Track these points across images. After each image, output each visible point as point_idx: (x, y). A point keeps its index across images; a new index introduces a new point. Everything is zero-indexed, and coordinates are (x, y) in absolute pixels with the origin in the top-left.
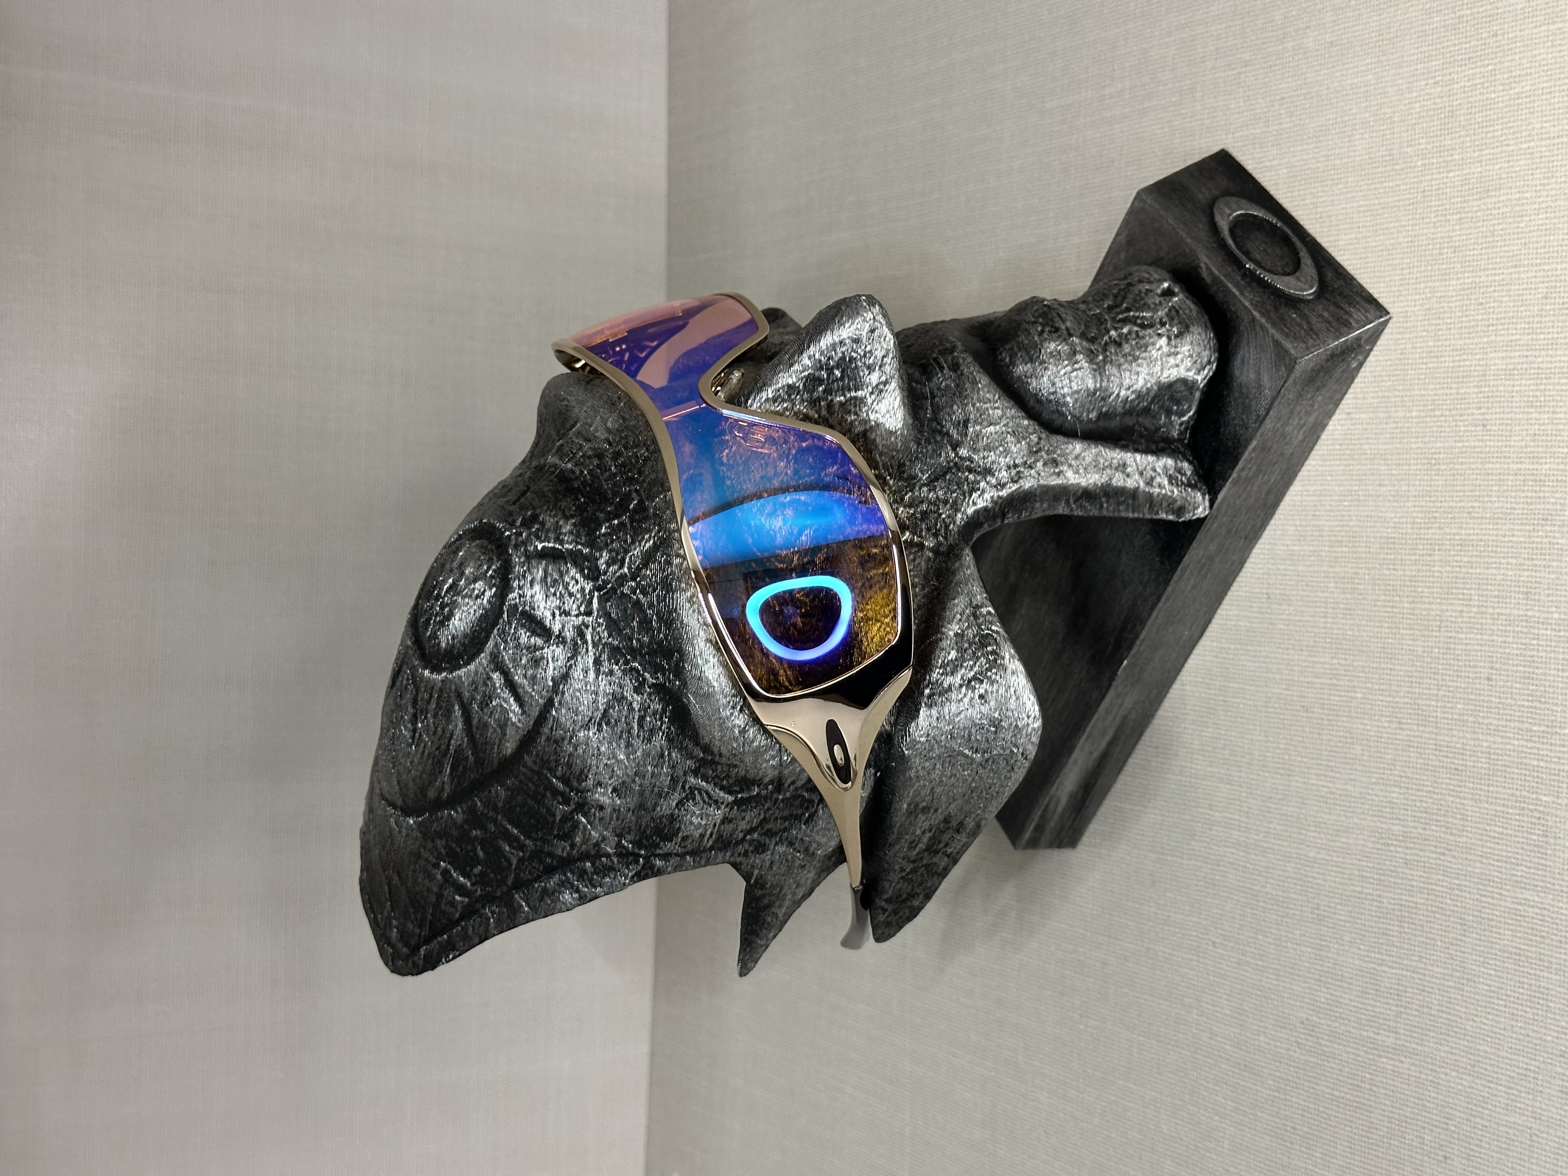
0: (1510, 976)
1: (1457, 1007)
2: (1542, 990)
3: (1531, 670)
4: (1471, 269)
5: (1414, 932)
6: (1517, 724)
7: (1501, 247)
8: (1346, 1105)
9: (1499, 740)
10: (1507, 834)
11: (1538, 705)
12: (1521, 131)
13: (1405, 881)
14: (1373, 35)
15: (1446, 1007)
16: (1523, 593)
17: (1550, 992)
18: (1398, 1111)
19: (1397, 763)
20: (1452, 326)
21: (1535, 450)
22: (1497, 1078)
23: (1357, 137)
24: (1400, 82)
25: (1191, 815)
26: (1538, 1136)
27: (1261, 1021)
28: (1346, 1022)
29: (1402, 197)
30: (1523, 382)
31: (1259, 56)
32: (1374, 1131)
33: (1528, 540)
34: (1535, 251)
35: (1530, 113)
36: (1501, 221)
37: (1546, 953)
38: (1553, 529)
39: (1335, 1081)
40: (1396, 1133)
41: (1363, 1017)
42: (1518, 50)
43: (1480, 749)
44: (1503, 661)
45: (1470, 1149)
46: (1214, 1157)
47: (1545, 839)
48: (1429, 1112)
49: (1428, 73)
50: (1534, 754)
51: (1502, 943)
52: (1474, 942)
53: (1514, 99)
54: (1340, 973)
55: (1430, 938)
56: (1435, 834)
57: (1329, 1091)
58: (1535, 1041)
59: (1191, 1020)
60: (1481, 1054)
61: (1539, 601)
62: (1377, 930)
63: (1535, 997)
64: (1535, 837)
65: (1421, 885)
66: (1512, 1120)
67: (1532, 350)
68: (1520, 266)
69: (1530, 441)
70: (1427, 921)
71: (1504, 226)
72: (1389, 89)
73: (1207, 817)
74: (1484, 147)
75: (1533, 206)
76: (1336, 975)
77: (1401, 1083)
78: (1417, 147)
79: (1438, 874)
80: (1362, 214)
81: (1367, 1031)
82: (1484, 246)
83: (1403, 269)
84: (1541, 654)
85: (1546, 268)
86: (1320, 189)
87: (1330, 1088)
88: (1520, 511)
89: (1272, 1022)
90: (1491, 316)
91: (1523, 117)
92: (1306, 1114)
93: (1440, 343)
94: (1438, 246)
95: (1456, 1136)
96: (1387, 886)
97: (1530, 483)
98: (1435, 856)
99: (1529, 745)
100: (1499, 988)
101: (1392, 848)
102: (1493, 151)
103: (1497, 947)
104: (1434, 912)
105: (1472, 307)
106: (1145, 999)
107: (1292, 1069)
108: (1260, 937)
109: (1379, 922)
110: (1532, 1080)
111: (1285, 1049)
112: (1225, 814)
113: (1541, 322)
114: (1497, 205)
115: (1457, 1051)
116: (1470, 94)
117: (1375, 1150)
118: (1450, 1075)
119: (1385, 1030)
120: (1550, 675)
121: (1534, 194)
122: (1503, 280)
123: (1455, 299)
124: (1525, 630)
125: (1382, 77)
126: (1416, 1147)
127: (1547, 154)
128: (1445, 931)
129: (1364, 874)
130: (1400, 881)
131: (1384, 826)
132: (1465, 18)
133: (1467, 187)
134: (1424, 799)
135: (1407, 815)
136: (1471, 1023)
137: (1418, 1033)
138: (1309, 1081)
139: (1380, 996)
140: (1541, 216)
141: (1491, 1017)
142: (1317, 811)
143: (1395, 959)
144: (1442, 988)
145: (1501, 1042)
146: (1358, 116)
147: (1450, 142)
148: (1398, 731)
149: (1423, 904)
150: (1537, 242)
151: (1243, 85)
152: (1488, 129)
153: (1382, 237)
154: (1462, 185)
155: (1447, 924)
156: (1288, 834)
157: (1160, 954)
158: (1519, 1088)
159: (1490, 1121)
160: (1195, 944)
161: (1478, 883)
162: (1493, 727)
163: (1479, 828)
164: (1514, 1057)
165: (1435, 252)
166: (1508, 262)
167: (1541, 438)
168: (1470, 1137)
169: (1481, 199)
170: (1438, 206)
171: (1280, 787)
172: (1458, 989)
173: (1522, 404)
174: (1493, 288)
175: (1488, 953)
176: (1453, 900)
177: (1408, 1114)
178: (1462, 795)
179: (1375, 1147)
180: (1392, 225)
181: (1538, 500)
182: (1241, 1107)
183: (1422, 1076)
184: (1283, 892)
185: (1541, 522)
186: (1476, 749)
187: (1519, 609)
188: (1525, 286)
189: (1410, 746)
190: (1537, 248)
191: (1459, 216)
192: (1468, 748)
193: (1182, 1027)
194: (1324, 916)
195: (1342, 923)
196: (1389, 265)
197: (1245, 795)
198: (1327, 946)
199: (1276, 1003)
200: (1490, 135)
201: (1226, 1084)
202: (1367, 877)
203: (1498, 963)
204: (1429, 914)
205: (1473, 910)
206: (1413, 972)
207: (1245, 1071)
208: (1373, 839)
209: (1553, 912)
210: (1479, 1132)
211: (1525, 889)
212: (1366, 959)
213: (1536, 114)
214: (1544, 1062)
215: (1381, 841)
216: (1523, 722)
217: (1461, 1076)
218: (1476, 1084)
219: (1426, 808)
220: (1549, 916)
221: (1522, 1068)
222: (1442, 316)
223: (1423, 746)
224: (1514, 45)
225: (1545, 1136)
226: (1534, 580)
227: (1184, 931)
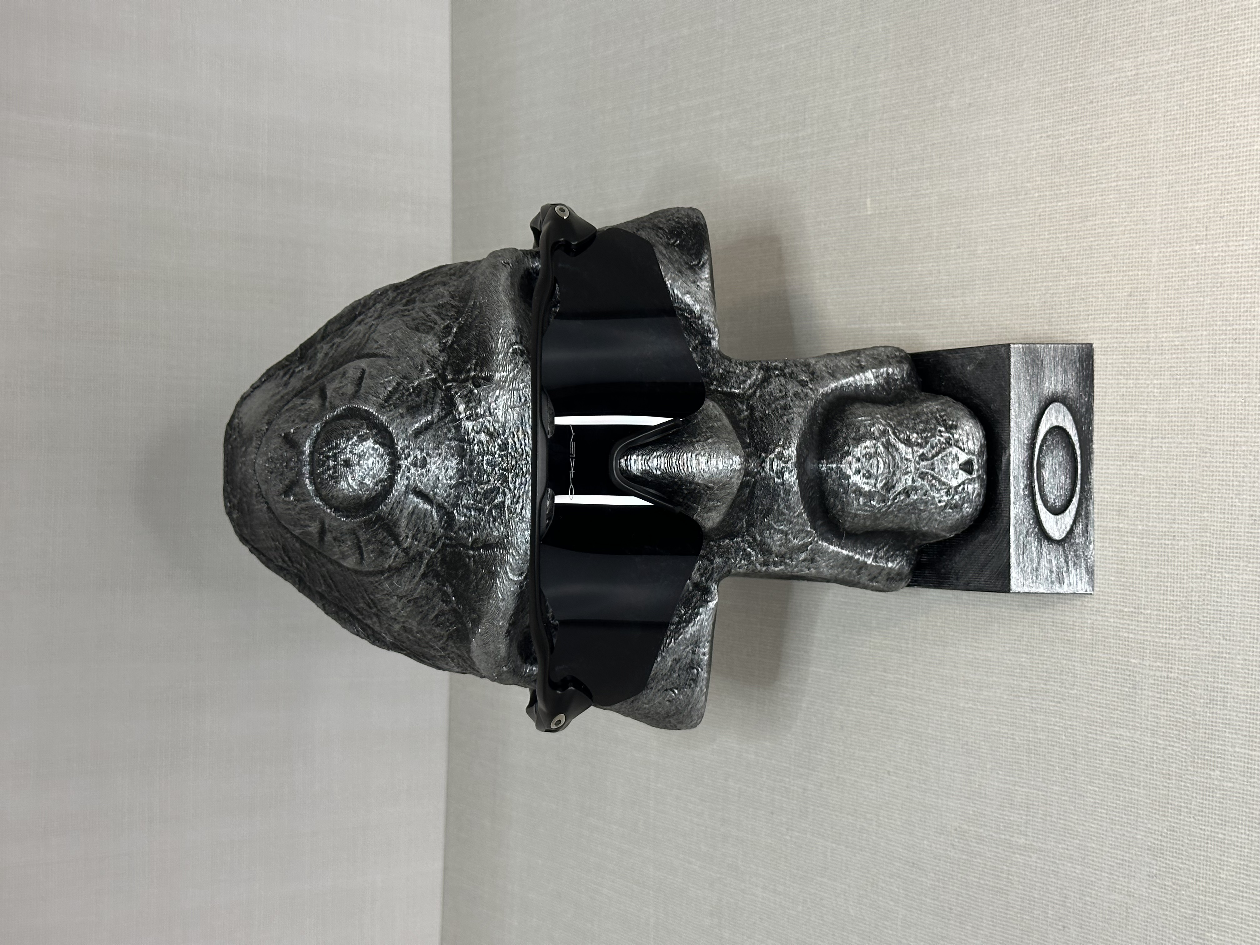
0: (1110, 792)
1: (1071, 816)
2: (1133, 801)
3: (1122, 567)
4: (1075, 273)
5: (1039, 761)
6: (1113, 607)
7: (1097, 257)
8: (989, 890)
9: (1099, 618)
10: (1106, 688)
11: (1128, 592)
12: (1111, 173)
13: (1031, 723)
14: (1002, 99)
15: (1063, 815)
16: (1116, 510)
17: (1140, 803)
18: (1028, 893)
19: (1024, 636)
20: (1062, 315)
21: (1124, 406)
22: (1102, 867)
23: (990, 174)
24: (1020, 135)
25: (870, 677)
26: (1132, 909)
27: (925, 829)
28: (989, 828)
29: (1024, 220)
30: (1115, 357)
31: (916, 112)
32: (1011, 909)
33: (1119, 472)
34: (1122, 261)
35: (1117, 160)
36: (1097, 239)
37: (1137, 774)
38: (1137, 464)
39: (981, 873)
40: (1027, 909)
41: (1001, 824)
42: (1108, 114)
43: (1086, 625)
44: (1102, 560)
45: (1082, 920)
46: (890, 932)
47: (1134, 691)
48: (1051, 894)
49: (1042, 129)
50: (1126, 628)
51: (1103, 767)
52: (1083, 767)
53: (1106, 150)
54: (984, 792)
55: (1051, 765)
56: (1053, 688)
57: (977, 880)
58: (1128, 839)
59: (871, 830)
60: (1089, 849)
61: (1128, 516)
62: (1011, 760)
63: (1128, 806)
64: (1127, 690)
65: (1044, 726)
66: (1113, 898)
67: (1120, 333)
68: (1111, 272)
69: (1120, 400)
70: (1048, 752)
71: (1099, 242)
72: (1014, 140)
73: (882, 677)
74: (1083, 184)
75: (1121, 229)
76: (981, 793)
77: (1030, 872)
78: (1034, 183)
79: (1056, 718)
80: (993, 231)
81: (1005, 835)
82: (1085, 256)
83: (1024, 272)
84: (1129, 555)
85: (1131, 273)
86: (962, 212)
87: (977, 877)
88: (1113, 451)
89: (934, 830)
90: (1090, 308)
91: (1113, 163)
92: (960, 898)
93: (1053, 328)
94: (1050, 256)
95: (1071, 911)
96: (1019, 727)
97: (1121, 430)
98: (1054, 704)
99: (1122, 621)
100: (1102, 800)
101: (1021, 699)
102: (1090, 187)
103: (1100, 770)
104: (1053, 746)
105: (1076, 301)
106: (836, 816)
107: (948, 864)
108: (923, 767)
109: (1013, 754)
110: (1127, 868)
111: (943, 850)
112: (896, 676)
113: (1127, 313)
114: (1094, 227)
115: (1072, 848)
116: (1073, 145)
117: (1012, 923)
118: (1067, 866)
119: (1018, 833)
120: (1136, 571)
121: (1121, 220)
122: (1099, 282)
123: (1063, 295)
124: (1118, 538)
125: (1007, 131)
126: (1042, 920)
127: (1130, 190)
128: (1062, 759)
129: (1001, 718)
130: (1027, 723)
131: (1015, 682)
132: (1069, 90)
133: (1071, 213)
134: (1045, 662)
135: (1032, 674)
136: (1082, 827)
137: (1042, 835)
138: (962, 873)
139: (1013, 809)
140: (1127, 236)
141: (1096, 822)
142: (965, 673)
143: (1025, 781)
144: (1060, 801)
145: (1104, 841)
146: (991, 159)
147: (1058, 180)
148: (1025, 612)
149: (1045, 740)
150: (1124, 255)
151: (903, 133)
152: (1087, 171)
153: (1009, 249)
154: (1068, 212)
155: (1063, 754)
156: (944, 689)
157: (848, 781)
158: (1117, 874)
159: (1097, 899)
160: (874, 773)
161: (1085, 724)
162: (1095, 609)
163: (1086, 683)
164: (1113, 851)
165: (1048, 260)
166: (1102, 269)
167: (1128, 398)
168: (1082, 911)
169: (1082, 222)
170: (1051, 226)
171: (938, 655)
172: (1072, 802)
173: (1114, 373)
174: (1090, 288)
175: (1093, 775)
176: (1068, 736)
177: (1036, 896)
178: (1073, 659)
179: (1011, 921)
180: (1017, 240)
181: (1126, 443)
182: (910, 894)
183: (1047, 867)
184: (940, 732)
185: (1129, 459)
186: (1082, 625)
187: (1113, 522)
188: (1115, 287)
189: (1034, 624)
190: (1123, 259)
191: (1065, 235)
192: (1077, 624)
193: (865, 835)
194: (972, 750)
195: (985, 755)
196: (1014, 269)
197: (910, 661)
198: (974, 773)
199: (936, 815)
200: (1088, 175)
201: (899, 877)
202: (1003, 721)
203: (1100, 782)
204: (1050, 747)
205: (1082, 743)
206: (1038, 790)
207: (912, 867)
208: (1007, 692)
209: (1141, 744)
210: (1089, 907)
211: (1120, 727)
212: (1004, 781)
213: (1122, 162)
214: (1136, 854)
215: (1013, 694)
216: (1117, 605)
217: (1074, 866)
218: (1086, 872)
219: (1047, 669)
220: (1138, 747)
221: (1120, 859)
222: (1054, 307)
223: (1044, 623)
224: (1105, 110)
225: (1137, 909)
226: (1123, 501)
227: (866, 764)
